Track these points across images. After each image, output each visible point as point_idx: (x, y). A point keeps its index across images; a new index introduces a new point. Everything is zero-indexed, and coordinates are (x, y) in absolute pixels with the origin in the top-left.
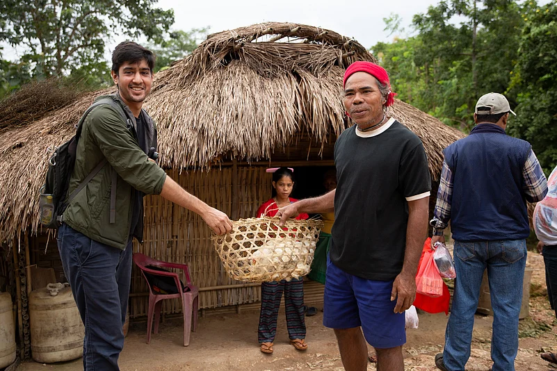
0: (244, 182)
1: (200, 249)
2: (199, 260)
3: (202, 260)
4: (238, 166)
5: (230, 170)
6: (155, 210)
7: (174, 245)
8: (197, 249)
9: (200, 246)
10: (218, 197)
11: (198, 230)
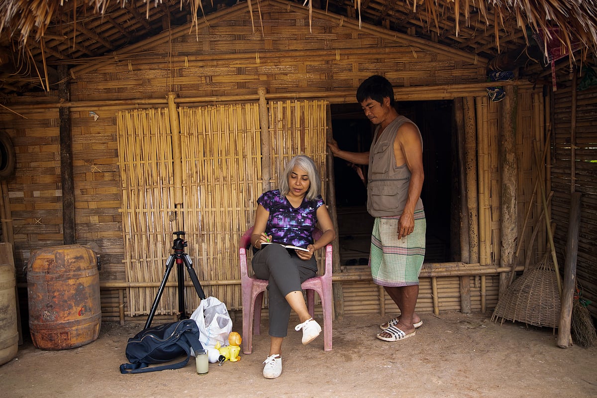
0: (280, 125)
1: (219, 225)
2: (219, 240)
3: (223, 240)
4: (268, 100)
5: (256, 107)
6: (147, 167)
7: (179, 218)
8: (214, 225)
9: (218, 220)
10: (239, 148)
11: (213, 197)
